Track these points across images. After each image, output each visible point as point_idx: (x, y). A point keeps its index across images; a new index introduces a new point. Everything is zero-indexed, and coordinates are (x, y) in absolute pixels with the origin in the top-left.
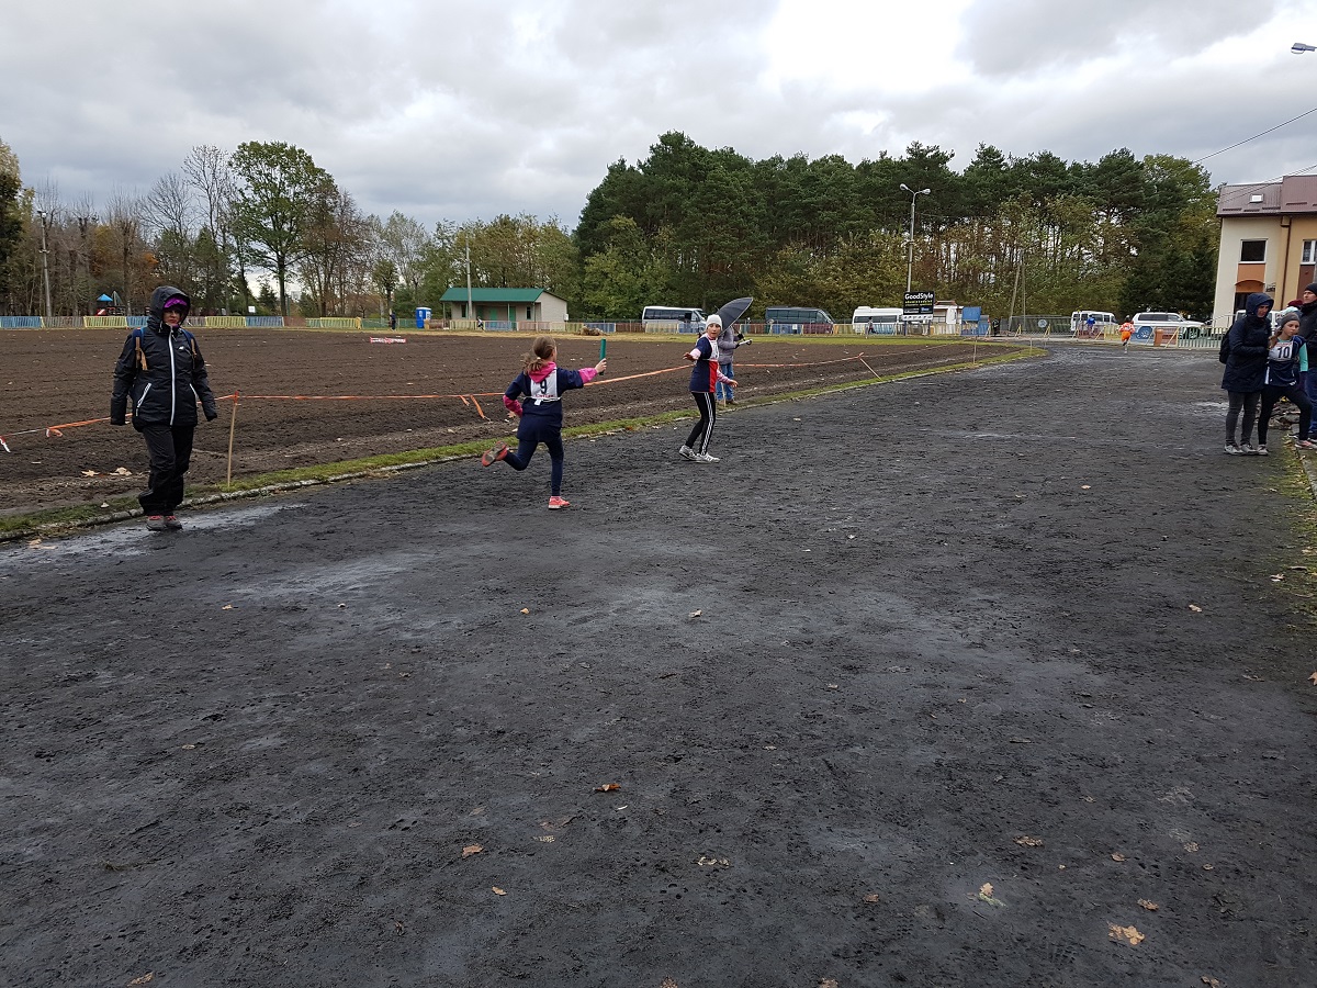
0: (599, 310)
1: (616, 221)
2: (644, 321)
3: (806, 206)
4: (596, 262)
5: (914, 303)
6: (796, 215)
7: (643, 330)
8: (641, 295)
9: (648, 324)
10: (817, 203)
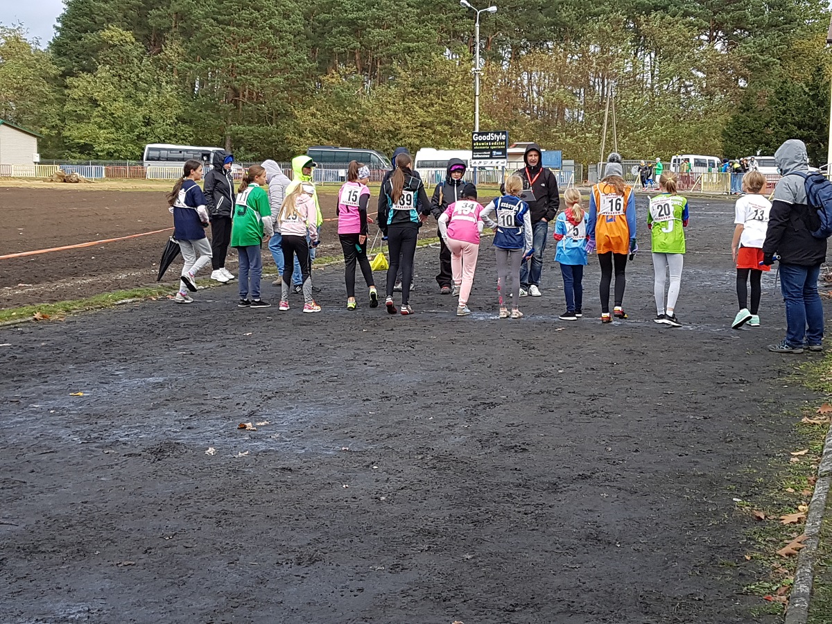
0: (86, 149)
1: (107, 33)
2: (146, 163)
3: (352, 23)
4: (81, 84)
5: (484, 146)
6: (341, 33)
7: (144, 176)
8: (144, 129)
9: (150, 168)
10: (365, 19)
